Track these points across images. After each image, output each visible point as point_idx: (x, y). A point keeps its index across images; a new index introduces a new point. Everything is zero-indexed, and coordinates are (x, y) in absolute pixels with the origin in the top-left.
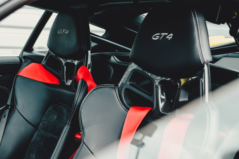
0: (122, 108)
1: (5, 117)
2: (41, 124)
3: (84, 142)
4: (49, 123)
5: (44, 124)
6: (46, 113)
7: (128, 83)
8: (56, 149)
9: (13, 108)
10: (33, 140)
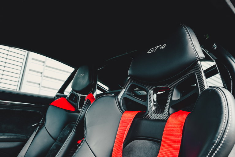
0: (119, 112)
1: (36, 131)
2: (59, 137)
3: (85, 140)
4: (64, 136)
5: (60, 137)
6: (64, 130)
7: (126, 93)
8: (60, 150)
9: (42, 125)
10: (51, 148)
